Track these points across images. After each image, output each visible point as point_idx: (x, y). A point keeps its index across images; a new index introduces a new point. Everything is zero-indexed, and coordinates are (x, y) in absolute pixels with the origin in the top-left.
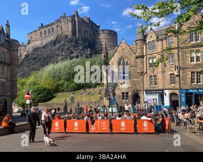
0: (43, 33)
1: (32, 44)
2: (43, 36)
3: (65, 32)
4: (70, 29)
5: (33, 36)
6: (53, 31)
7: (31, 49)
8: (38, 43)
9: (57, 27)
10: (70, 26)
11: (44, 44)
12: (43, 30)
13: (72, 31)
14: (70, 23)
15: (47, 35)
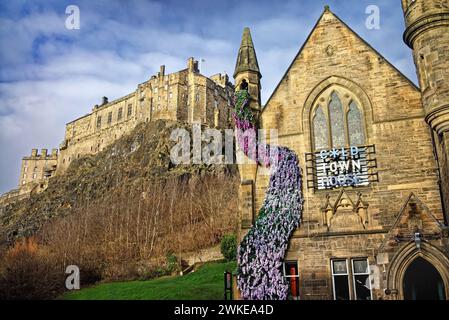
0: (104, 120)
1: (72, 150)
2: (104, 126)
3: (158, 113)
4: (174, 104)
5: (78, 129)
6: (129, 113)
7: (67, 164)
8: (86, 147)
9: (142, 100)
10: (174, 96)
11: (102, 147)
12: (105, 112)
13: (179, 110)
14: (174, 90)
15: (113, 124)
